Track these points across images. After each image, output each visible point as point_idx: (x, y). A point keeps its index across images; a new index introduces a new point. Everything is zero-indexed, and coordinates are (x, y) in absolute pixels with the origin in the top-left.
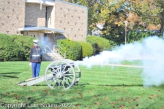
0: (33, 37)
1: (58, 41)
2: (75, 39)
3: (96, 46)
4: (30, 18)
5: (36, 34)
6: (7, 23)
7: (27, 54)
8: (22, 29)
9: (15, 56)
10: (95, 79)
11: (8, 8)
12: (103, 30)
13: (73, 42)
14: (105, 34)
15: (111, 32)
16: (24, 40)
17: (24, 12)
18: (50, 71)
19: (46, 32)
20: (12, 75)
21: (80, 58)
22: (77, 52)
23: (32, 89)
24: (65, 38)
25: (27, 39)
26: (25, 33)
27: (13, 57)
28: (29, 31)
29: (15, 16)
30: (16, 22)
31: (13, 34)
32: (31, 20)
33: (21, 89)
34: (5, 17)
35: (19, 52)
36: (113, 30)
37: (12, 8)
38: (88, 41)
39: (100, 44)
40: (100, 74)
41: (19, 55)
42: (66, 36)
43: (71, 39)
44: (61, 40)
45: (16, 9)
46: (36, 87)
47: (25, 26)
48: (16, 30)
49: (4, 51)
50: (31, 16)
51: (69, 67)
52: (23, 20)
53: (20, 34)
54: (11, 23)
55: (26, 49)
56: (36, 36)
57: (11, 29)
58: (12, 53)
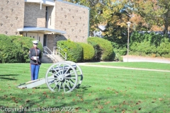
0: (32, 38)
1: (58, 42)
2: (76, 41)
3: (97, 47)
4: (30, 18)
5: (35, 35)
6: (6, 23)
7: (26, 56)
8: (21, 30)
9: (14, 58)
10: (96, 82)
11: (7, 8)
12: (105, 31)
13: (74, 43)
14: (107, 35)
15: (113, 33)
16: (23, 41)
17: (23, 12)
18: (51, 73)
19: (46, 33)
20: (11, 77)
22: (78, 53)
23: (31, 92)
24: (65, 39)
25: (26, 40)
26: (25, 34)
27: (11, 59)
28: (29, 32)
29: (14, 16)
30: (15, 22)
31: (12, 35)
32: (31, 21)
33: (19, 92)
34: (4, 17)
35: (18, 53)
36: (115, 31)
37: (11, 7)
38: (89, 42)
39: (101, 46)
40: (102, 77)
41: (18, 56)
42: (67, 37)
43: (71, 40)
44: (62, 41)
45: (15, 9)
46: (35, 90)
47: (25, 27)
48: (15, 31)
49: (2, 53)
50: (31, 16)
51: (71, 69)
52: (23, 20)
53: (18, 35)
54: (9, 24)
55: (25, 50)
56: (36, 37)
57: (10, 29)
58: (11, 54)
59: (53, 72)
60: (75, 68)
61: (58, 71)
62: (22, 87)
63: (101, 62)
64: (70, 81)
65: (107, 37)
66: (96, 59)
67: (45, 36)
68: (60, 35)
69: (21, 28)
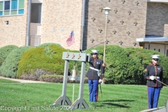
4: (155, 24)
6: (120, 30)
8: (142, 40)
9: (130, 77)
11: (123, 9)
16: (144, 55)
17: (145, 16)
20: (121, 103)
26: (147, 46)
27: (127, 78)
28: (152, 43)
29: (132, 21)
30: (134, 29)
31: (129, 46)
32: (155, 28)
34: (118, 22)
35: (136, 72)
37: (128, 9)
41: (136, 76)
45: (133, 12)
47: (147, 36)
48: (133, 41)
49: (114, 70)
50: (156, 21)
52: (144, 27)
53: (138, 46)
54: (126, 31)
55: (145, 68)
56: (162, 50)
57: (126, 39)
58: (126, 73)
69: (141, 37)
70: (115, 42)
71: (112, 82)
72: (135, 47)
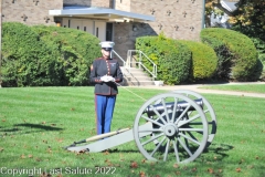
0: (81, 31)
1: (137, 40)
2: (175, 36)
3: (223, 51)
5: (89, 24)
7: (70, 70)
8: (58, 12)
9: (43, 75)
12: (235, 14)
13: (172, 42)
14: (239, 22)
15: (253, 19)
16: (62, 37)
18: (145, 117)
19: (111, 20)
21: (188, 79)
24: (153, 33)
25: (70, 36)
26: (65, 22)
27: (38, 76)
28: (75, 17)
31: (37, 23)
35: (52, 65)
36: (259, 13)
38: (204, 40)
39: (232, 47)
40: (248, 121)
41: (52, 72)
42: (156, 29)
43: (167, 36)
44: (146, 38)
47: (65, 6)
48: (43, 15)
49: (17, 63)
51: (192, 109)
53: (52, 23)
55: (66, 58)
56: (90, 29)
57: (32, 11)
58: (36, 67)
59: (151, 114)
60: (202, 106)
61: (161, 112)
62: (78, 149)
63: (231, 84)
64: (187, 136)
65: (239, 28)
66: (220, 77)
67: (110, 26)
68: (142, 25)
70: (15, 16)
71: (13, 84)
72: (48, 25)
